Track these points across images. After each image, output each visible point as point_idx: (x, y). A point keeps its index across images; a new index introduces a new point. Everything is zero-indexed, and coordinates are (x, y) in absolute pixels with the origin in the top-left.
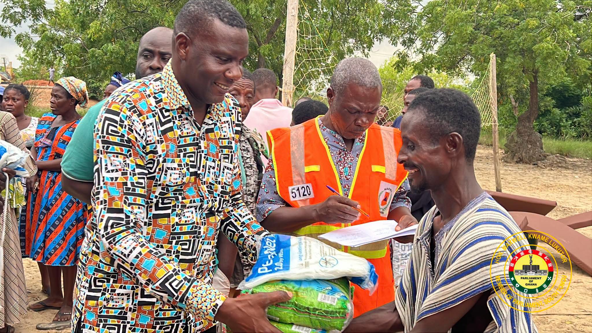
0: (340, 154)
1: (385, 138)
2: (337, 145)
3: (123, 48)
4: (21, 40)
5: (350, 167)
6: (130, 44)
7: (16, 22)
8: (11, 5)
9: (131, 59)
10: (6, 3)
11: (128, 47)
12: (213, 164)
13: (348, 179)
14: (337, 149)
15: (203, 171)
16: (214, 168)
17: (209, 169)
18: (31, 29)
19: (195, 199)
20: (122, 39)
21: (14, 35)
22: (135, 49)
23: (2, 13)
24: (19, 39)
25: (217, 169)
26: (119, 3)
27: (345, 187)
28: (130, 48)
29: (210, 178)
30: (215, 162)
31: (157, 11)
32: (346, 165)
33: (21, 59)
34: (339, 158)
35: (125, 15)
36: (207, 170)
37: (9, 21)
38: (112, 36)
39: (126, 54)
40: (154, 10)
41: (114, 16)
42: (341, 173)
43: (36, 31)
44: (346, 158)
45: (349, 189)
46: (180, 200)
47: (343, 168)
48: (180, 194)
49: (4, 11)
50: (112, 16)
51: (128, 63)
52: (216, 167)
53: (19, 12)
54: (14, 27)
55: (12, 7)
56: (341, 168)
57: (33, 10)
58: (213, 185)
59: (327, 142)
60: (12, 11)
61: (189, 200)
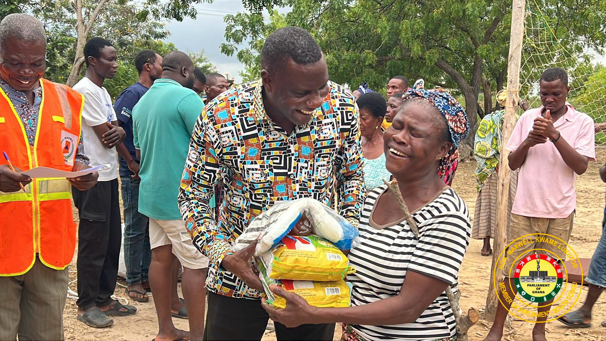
0: (22, 107)
1: (59, 92)
2: (19, 99)
3: (337, 58)
4: (242, 57)
5: (34, 119)
6: (343, 54)
7: (238, 40)
8: (233, 24)
9: (344, 69)
10: (228, 22)
11: (341, 57)
12: (305, 165)
13: (32, 130)
14: (19, 103)
15: (294, 171)
16: (307, 168)
17: (301, 169)
18: (251, 45)
19: (283, 197)
20: (335, 49)
21: (236, 53)
22: (348, 58)
23: (226, 32)
24: (240, 56)
25: (310, 169)
26: (332, 14)
27: (30, 137)
28: (343, 58)
29: (302, 177)
30: (308, 163)
31: (370, 18)
32: (29, 117)
33: (242, 75)
34: (22, 111)
35: (339, 24)
36: (299, 170)
37: (232, 40)
38: (326, 47)
39: (339, 64)
40: (367, 17)
41: (329, 26)
42: (25, 125)
43: (255, 46)
44: (29, 111)
45: (34, 139)
46: (269, 196)
47: (27, 120)
48: (269, 191)
49: (226, 30)
50: (327, 26)
51: (341, 73)
52: (309, 167)
53: (240, 31)
54: (236, 45)
55: (233, 26)
56: (25, 120)
57: (253, 26)
58: (307, 183)
59: (8, 96)
60: (234, 30)
61: (277, 197)
